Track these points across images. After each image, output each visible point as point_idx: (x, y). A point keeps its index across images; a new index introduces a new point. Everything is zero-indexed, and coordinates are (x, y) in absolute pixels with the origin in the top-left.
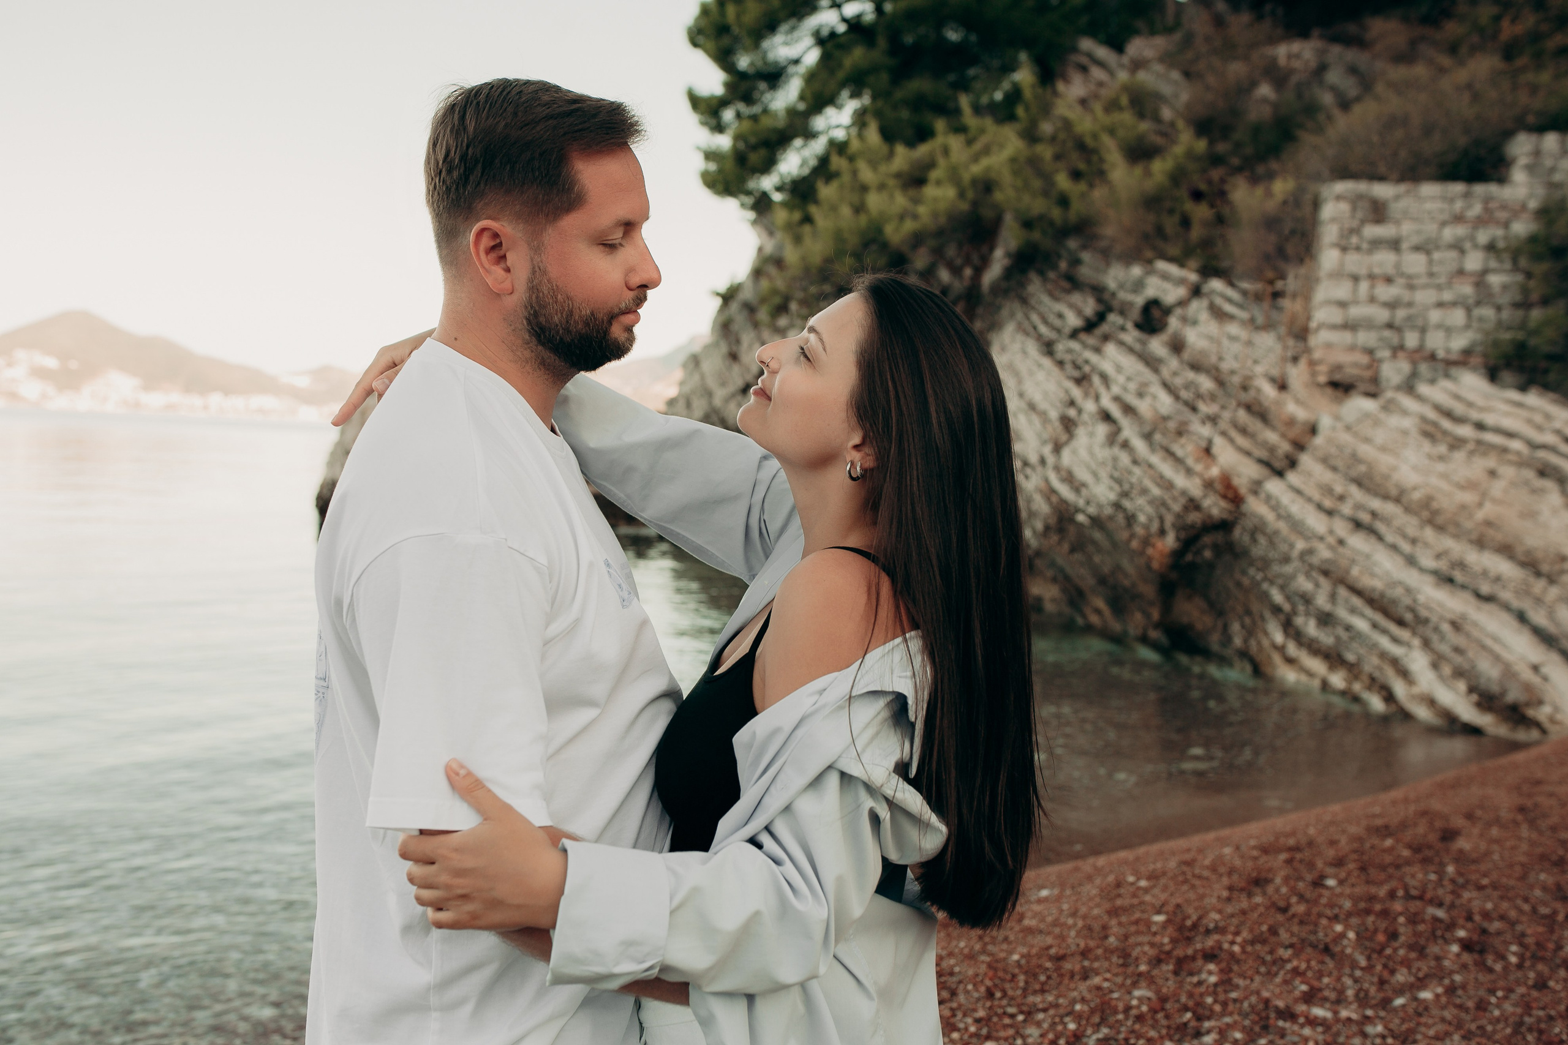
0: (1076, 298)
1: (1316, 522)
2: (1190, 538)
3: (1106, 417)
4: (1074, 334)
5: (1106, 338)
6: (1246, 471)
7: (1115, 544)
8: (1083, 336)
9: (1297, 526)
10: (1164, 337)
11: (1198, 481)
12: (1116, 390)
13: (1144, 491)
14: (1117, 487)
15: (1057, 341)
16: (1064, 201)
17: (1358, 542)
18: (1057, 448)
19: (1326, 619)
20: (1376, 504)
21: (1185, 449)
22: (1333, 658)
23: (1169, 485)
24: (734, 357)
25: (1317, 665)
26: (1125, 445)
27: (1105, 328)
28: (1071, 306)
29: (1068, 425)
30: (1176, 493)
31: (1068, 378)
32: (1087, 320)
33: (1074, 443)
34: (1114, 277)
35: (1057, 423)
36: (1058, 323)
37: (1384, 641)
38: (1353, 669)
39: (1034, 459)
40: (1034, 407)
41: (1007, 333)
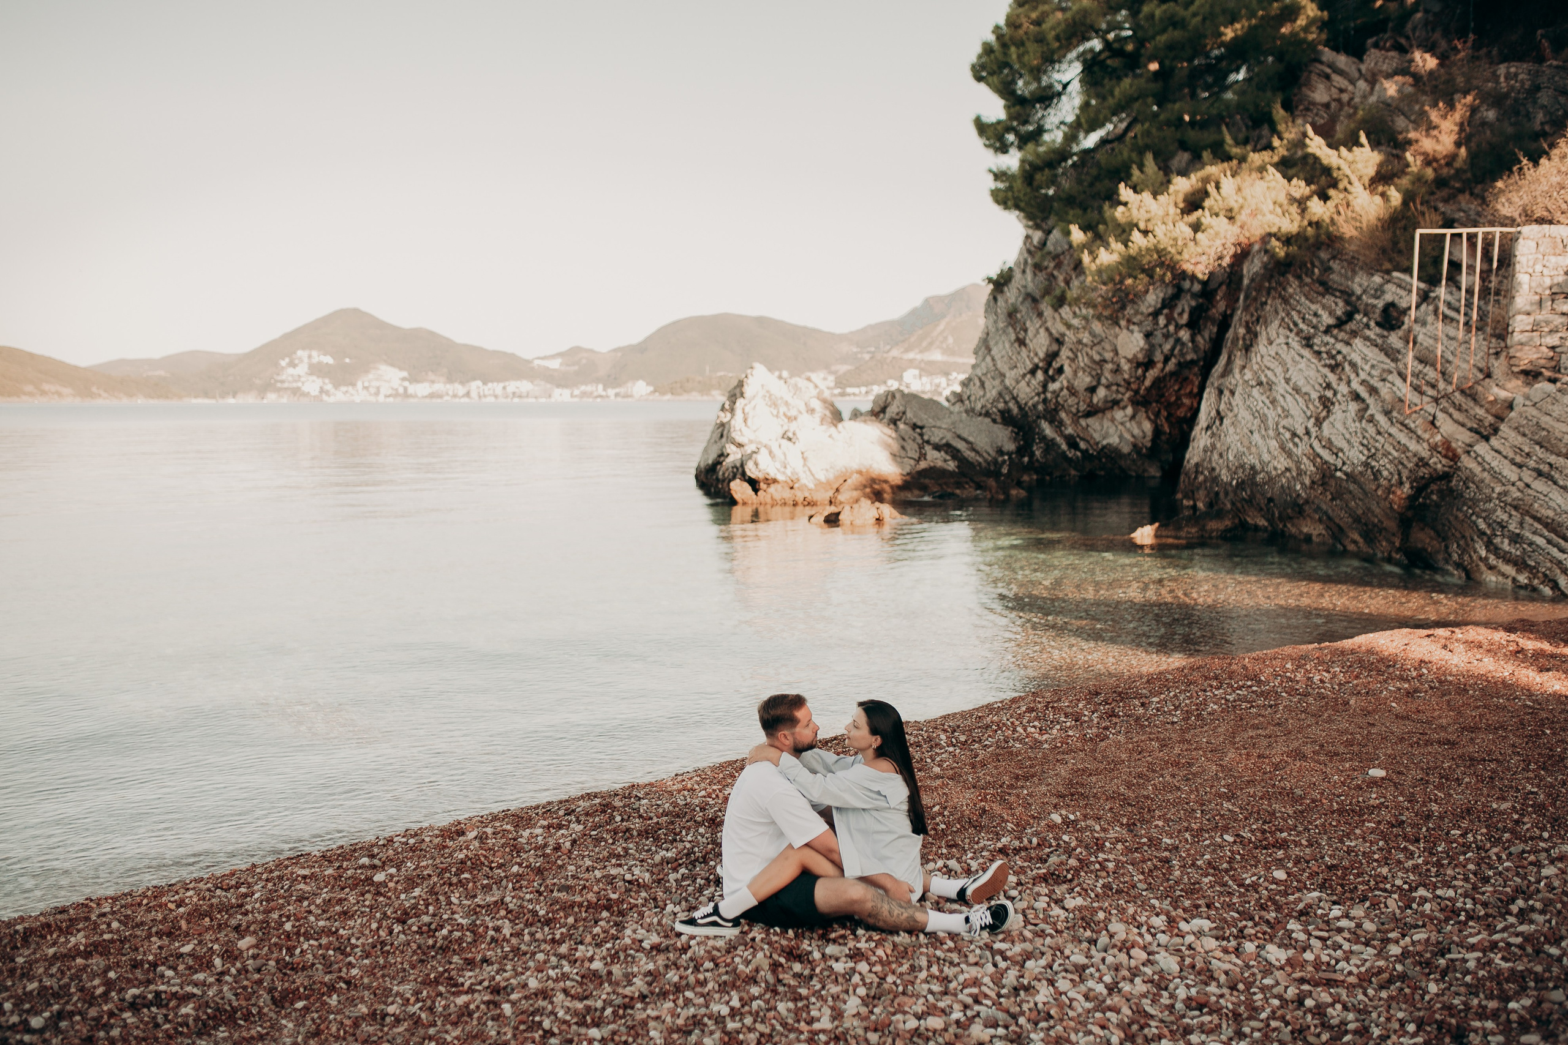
0: (1329, 300)
1: (1510, 473)
2: (1421, 487)
3: (1357, 397)
4: (1328, 331)
5: (1354, 334)
6: (1461, 437)
7: (1365, 493)
8: (1335, 331)
9: (1496, 476)
10: (1400, 333)
11: (1425, 445)
12: (1363, 375)
13: (1386, 454)
14: (1366, 452)
15: (1314, 336)
17: (1539, 485)
18: (1319, 423)
19: (1515, 539)
20: (1552, 459)
21: (1418, 423)
22: (1520, 564)
23: (1406, 449)
25: (1509, 570)
26: (1371, 420)
27: (1353, 325)
28: (1324, 307)
29: (1327, 403)
30: (1409, 454)
31: (1325, 366)
32: (1338, 318)
33: (1331, 419)
34: (1360, 283)
35: (1317, 403)
36: (1315, 321)
37: (1555, 552)
38: (1533, 571)
39: (1300, 431)
40: (1297, 390)
41: (1273, 327)
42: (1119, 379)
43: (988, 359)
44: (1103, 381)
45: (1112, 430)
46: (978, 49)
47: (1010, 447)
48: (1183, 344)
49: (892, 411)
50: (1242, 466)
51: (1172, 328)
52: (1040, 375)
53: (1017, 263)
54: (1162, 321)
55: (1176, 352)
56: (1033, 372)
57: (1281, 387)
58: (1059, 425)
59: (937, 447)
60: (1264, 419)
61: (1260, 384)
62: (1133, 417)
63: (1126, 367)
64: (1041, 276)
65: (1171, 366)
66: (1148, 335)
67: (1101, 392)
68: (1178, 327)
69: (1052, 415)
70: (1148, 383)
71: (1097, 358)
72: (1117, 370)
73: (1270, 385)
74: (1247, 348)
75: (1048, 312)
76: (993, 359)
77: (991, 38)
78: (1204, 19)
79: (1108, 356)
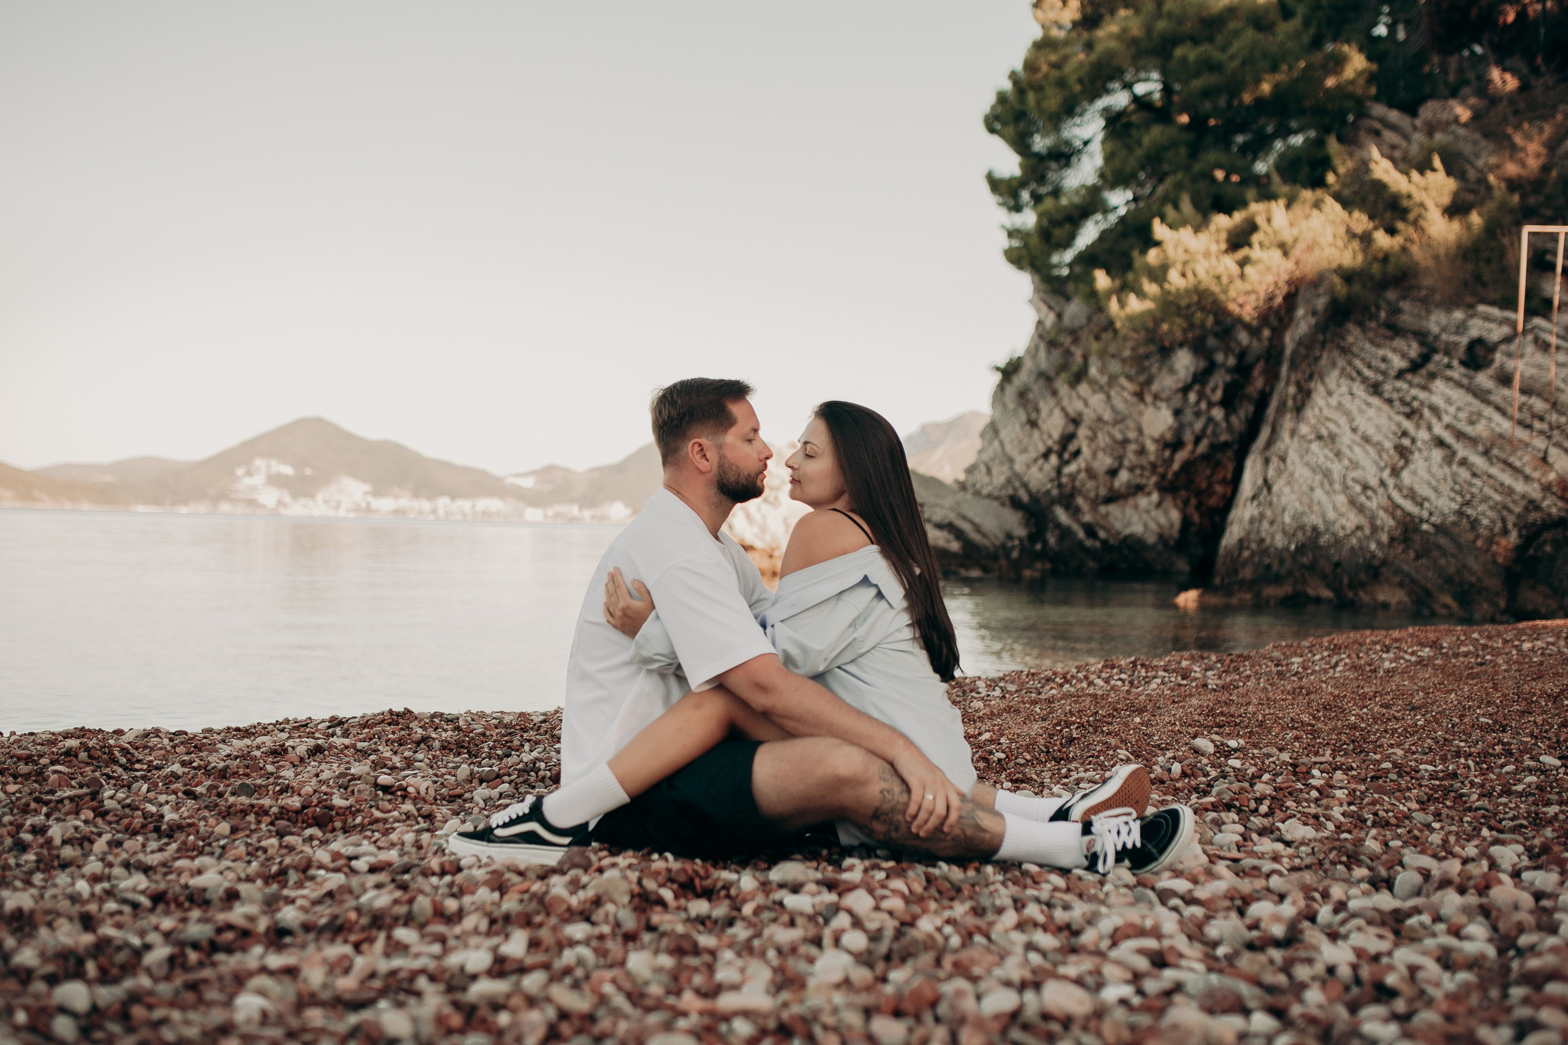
0: (1399, 343)
2: (1532, 535)
3: (1440, 443)
4: (1400, 375)
5: (1432, 376)
7: (1459, 546)
8: (1409, 376)
10: (1491, 371)
11: (1536, 485)
12: (1447, 419)
13: (1486, 499)
14: (1459, 499)
15: (1383, 382)
16: (1383, 257)
18: (1395, 472)
21: (1524, 460)
23: (1510, 491)
24: (1033, 424)
26: (1463, 462)
27: (1431, 367)
28: (1394, 350)
29: (1403, 453)
30: (1516, 497)
31: (1398, 413)
32: (1412, 361)
33: (1412, 467)
34: (1436, 322)
35: (1392, 452)
36: (1383, 366)
39: (1374, 482)
40: (1366, 439)
41: (1332, 378)
42: (1144, 461)
43: (996, 443)
44: (1126, 463)
45: (1135, 518)
46: (992, 99)
47: (1021, 532)
48: (1216, 424)
50: (1302, 527)
51: (1203, 406)
52: (1054, 460)
53: (1028, 351)
54: (1192, 397)
55: (1209, 431)
56: (1046, 456)
57: (1346, 438)
58: (1075, 512)
59: (939, 526)
60: (1327, 474)
61: (1320, 437)
62: (1159, 505)
63: (1151, 447)
64: (1057, 353)
65: (1203, 447)
66: (1177, 413)
67: (1124, 476)
68: (1211, 405)
69: (1067, 500)
70: (1176, 466)
71: (1119, 437)
72: (1142, 451)
73: (1333, 437)
74: (1299, 409)
75: (1063, 389)
76: (1002, 444)
77: (1007, 85)
79: (1132, 435)
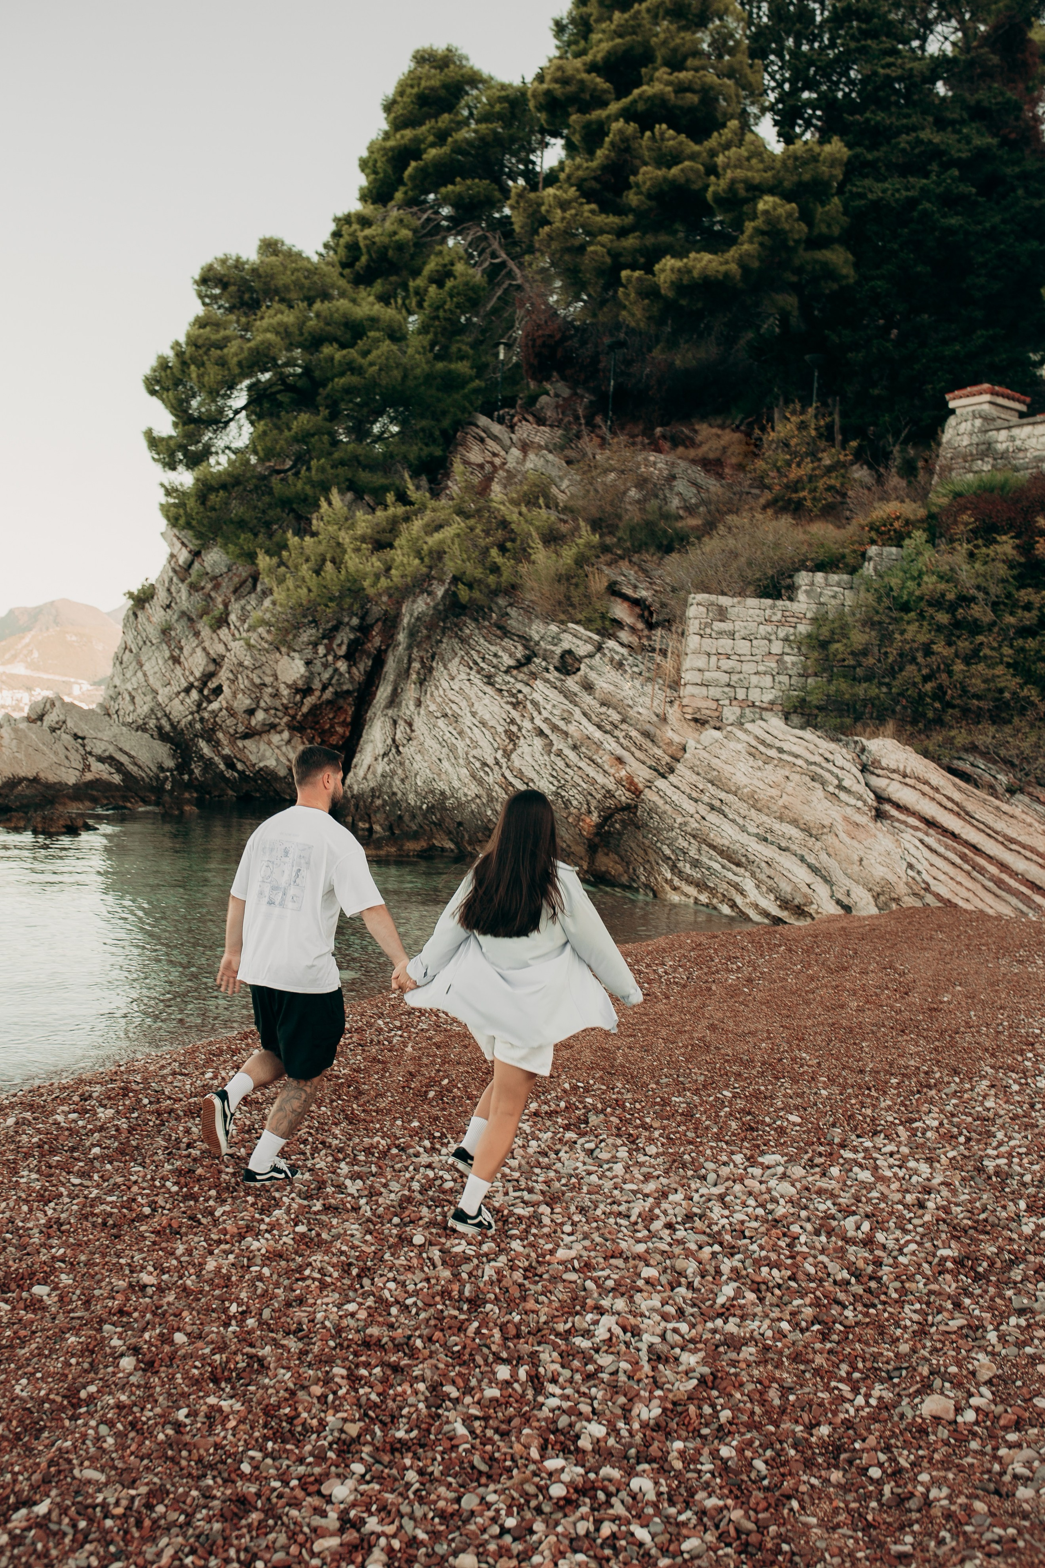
0: (508, 643)
1: (689, 806)
2: (607, 817)
3: (541, 733)
4: (508, 671)
5: (534, 676)
6: (642, 774)
8: (515, 672)
9: (676, 808)
10: (577, 677)
11: (612, 779)
12: (545, 714)
13: (576, 785)
14: (556, 783)
15: (495, 675)
16: (495, 569)
17: (712, 817)
18: (507, 755)
19: (695, 864)
20: (723, 795)
21: (604, 759)
22: (701, 886)
23: (594, 781)
24: (176, 660)
25: (692, 891)
26: (559, 754)
27: (532, 667)
28: (504, 649)
29: (512, 737)
30: (598, 787)
31: (508, 703)
32: (518, 661)
33: (519, 751)
34: (536, 630)
35: (503, 736)
36: (495, 661)
37: (730, 875)
38: (712, 891)
39: (490, 761)
40: (484, 724)
41: (454, 665)
42: (277, 703)
43: (140, 674)
44: (262, 704)
45: (268, 753)
46: (153, 363)
47: (170, 763)
48: (341, 674)
49: (51, 719)
50: (432, 792)
51: (330, 658)
52: (194, 695)
53: (160, 580)
54: (321, 650)
55: (334, 681)
56: (187, 691)
57: (467, 720)
58: (216, 745)
59: (101, 759)
60: (453, 749)
61: (445, 715)
62: (289, 742)
63: (285, 692)
64: (198, 596)
65: (328, 694)
66: (308, 663)
67: (260, 715)
68: (337, 658)
69: (209, 735)
70: (305, 709)
71: (257, 681)
72: (276, 695)
73: (456, 718)
74: (421, 682)
75: (206, 632)
76: (145, 675)
77: (169, 353)
78: (380, 370)
79: (268, 680)
